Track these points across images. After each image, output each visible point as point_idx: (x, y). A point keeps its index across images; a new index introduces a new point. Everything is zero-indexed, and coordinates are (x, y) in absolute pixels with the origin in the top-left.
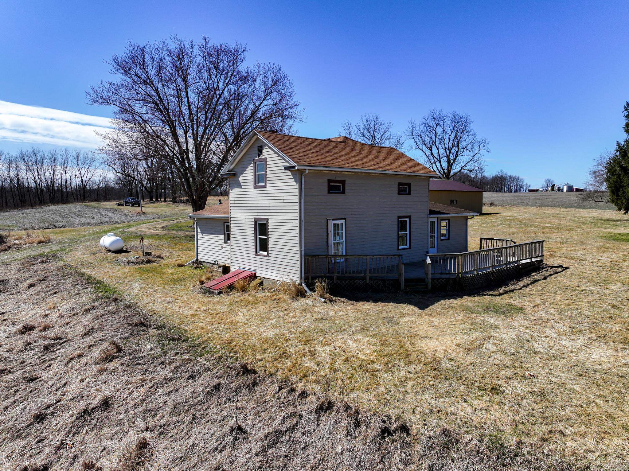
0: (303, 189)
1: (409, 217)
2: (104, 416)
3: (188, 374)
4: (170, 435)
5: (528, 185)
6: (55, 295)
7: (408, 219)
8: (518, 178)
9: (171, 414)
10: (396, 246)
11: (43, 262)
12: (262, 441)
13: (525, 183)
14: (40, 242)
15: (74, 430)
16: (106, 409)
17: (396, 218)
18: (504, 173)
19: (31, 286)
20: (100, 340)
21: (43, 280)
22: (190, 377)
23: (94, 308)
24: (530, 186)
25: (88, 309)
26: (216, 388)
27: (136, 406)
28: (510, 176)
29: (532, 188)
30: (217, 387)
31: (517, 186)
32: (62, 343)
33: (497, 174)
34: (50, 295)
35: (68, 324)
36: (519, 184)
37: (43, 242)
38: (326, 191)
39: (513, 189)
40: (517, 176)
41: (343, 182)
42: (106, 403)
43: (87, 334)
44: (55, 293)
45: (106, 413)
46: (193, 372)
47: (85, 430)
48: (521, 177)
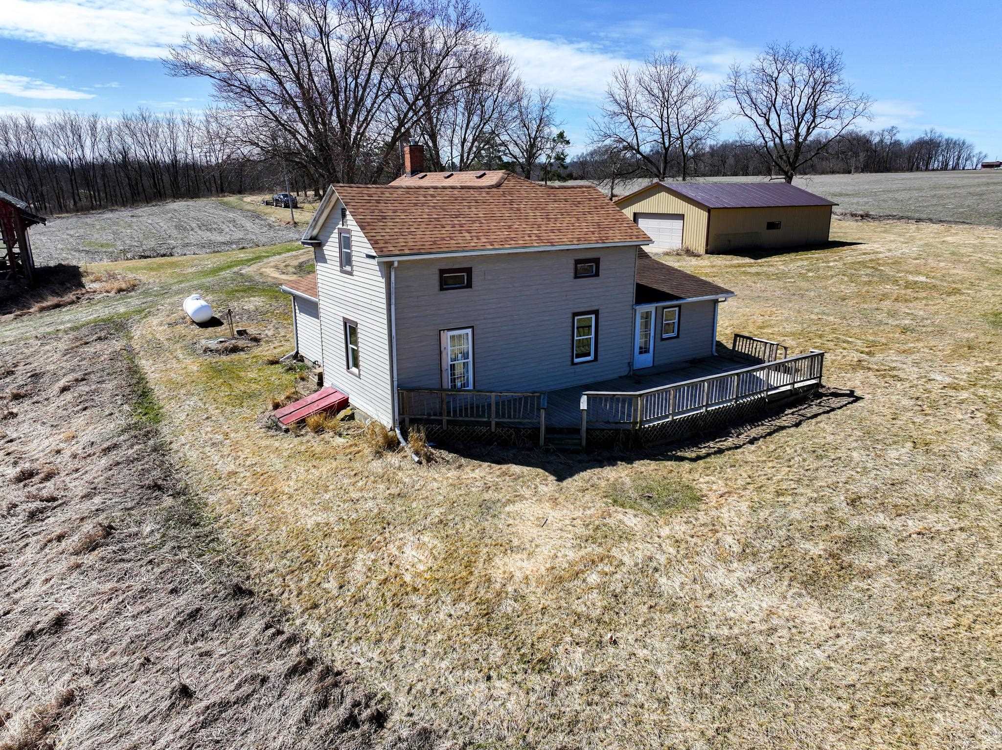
0: (393, 290)
1: (596, 312)
2: (50, 641)
3: (171, 586)
4: (108, 685)
5: (983, 154)
6: (84, 413)
7: (593, 316)
8: (964, 143)
9: (125, 651)
10: (570, 359)
11: (100, 339)
12: (198, 715)
13: (976, 151)
14: (120, 290)
15: (11, 660)
16: (56, 632)
17: (570, 315)
18: (937, 135)
19: (64, 389)
20: (97, 510)
21: (83, 380)
22: (174, 591)
23: (115, 446)
24: (985, 156)
25: (108, 448)
26: (191, 617)
27: (90, 633)
28: (947, 140)
29: (990, 160)
30: (194, 615)
31: (959, 157)
32: (55, 508)
33: (923, 136)
34: (78, 412)
35: (77, 470)
36: (964, 155)
37: (124, 291)
38: (437, 287)
39: (951, 163)
40: (962, 139)
41: (469, 271)
42: (60, 623)
43: (87, 496)
44: (85, 409)
45: (54, 639)
46: (180, 583)
47: (24, 660)
48: (968, 141)
